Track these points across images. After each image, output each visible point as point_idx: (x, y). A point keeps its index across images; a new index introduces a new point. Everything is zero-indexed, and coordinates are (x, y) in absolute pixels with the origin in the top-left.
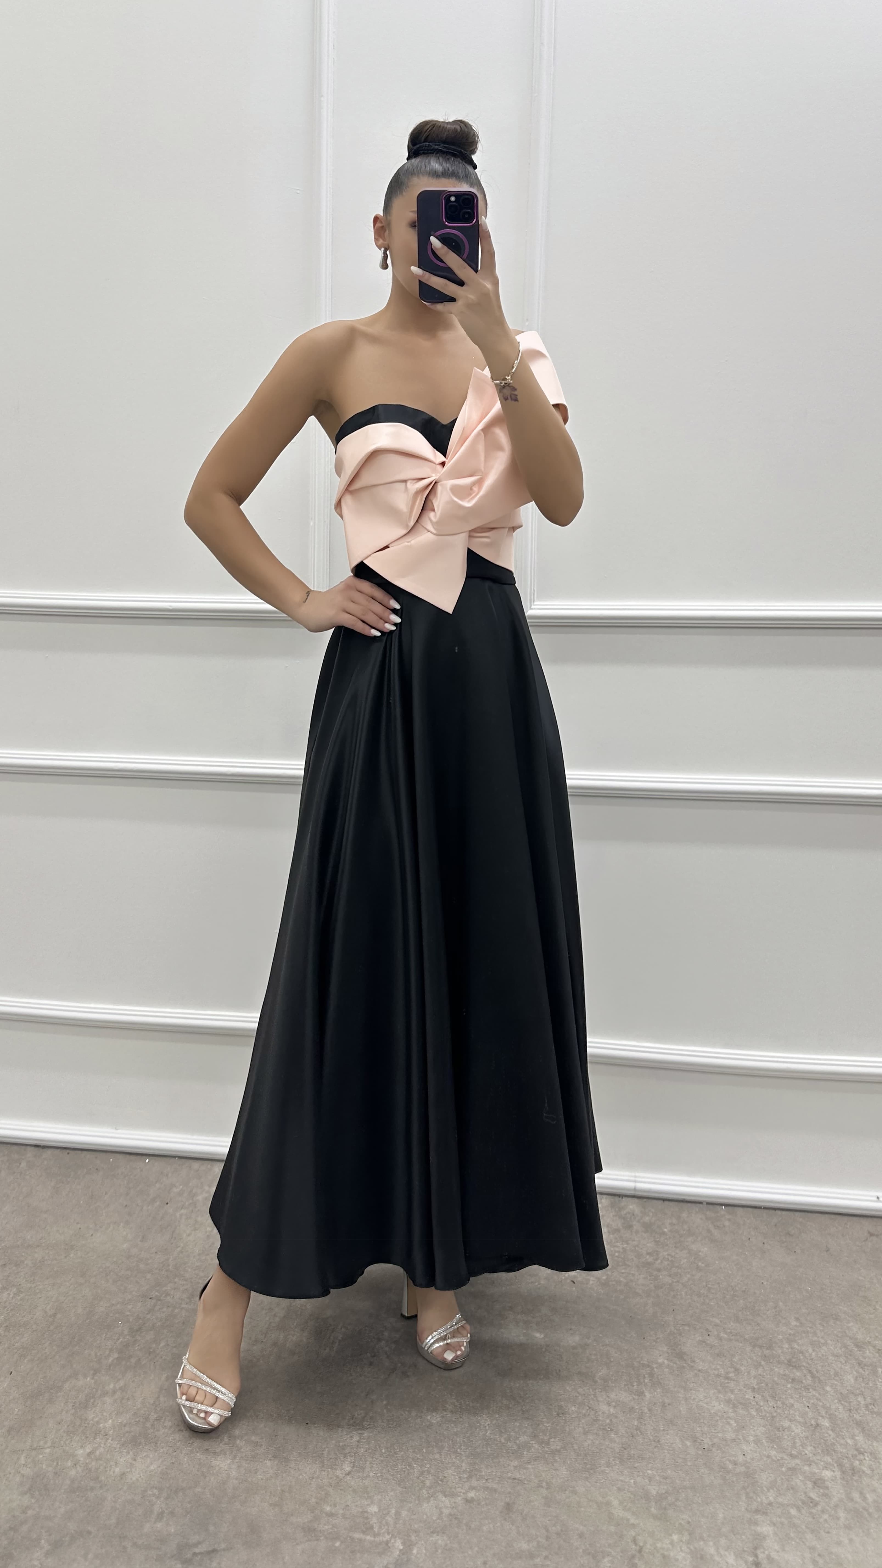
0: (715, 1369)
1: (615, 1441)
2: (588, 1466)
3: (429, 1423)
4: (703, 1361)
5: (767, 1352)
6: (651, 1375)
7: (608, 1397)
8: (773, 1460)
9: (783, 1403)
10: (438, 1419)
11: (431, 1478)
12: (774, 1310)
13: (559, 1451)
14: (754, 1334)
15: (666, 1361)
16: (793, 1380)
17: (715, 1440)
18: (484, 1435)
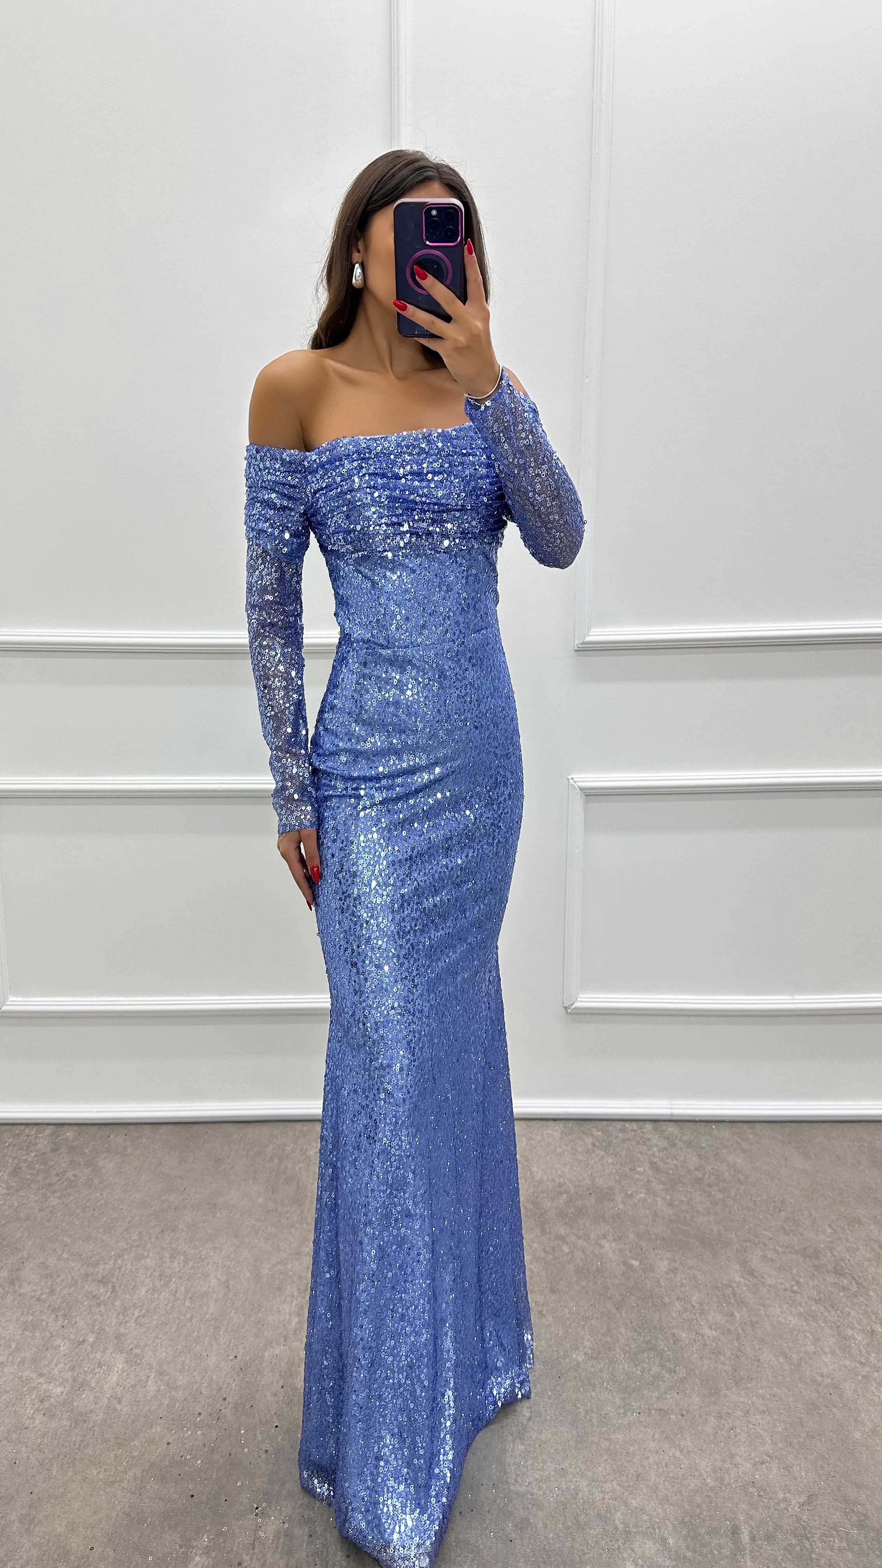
0: (782, 1283)
1: (725, 1364)
2: (713, 1391)
3: (575, 1362)
4: (770, 1276)
5: (816, 1262)
6: (734, 1294)
7: (707, 1320)
8: (849, 1370)
9: (842, 1312)
10: (583, 1357)
11: (595, 1416)
12: (810, 1219)
13: (686, 1379)
14: (802, 1244)
15: (742, 1280)
16: (844, 1288)
17: (801, 1354)
18: (624, 1369)
